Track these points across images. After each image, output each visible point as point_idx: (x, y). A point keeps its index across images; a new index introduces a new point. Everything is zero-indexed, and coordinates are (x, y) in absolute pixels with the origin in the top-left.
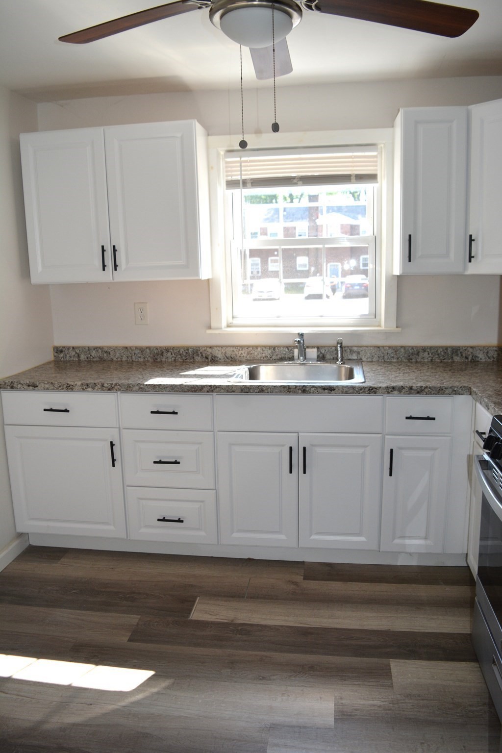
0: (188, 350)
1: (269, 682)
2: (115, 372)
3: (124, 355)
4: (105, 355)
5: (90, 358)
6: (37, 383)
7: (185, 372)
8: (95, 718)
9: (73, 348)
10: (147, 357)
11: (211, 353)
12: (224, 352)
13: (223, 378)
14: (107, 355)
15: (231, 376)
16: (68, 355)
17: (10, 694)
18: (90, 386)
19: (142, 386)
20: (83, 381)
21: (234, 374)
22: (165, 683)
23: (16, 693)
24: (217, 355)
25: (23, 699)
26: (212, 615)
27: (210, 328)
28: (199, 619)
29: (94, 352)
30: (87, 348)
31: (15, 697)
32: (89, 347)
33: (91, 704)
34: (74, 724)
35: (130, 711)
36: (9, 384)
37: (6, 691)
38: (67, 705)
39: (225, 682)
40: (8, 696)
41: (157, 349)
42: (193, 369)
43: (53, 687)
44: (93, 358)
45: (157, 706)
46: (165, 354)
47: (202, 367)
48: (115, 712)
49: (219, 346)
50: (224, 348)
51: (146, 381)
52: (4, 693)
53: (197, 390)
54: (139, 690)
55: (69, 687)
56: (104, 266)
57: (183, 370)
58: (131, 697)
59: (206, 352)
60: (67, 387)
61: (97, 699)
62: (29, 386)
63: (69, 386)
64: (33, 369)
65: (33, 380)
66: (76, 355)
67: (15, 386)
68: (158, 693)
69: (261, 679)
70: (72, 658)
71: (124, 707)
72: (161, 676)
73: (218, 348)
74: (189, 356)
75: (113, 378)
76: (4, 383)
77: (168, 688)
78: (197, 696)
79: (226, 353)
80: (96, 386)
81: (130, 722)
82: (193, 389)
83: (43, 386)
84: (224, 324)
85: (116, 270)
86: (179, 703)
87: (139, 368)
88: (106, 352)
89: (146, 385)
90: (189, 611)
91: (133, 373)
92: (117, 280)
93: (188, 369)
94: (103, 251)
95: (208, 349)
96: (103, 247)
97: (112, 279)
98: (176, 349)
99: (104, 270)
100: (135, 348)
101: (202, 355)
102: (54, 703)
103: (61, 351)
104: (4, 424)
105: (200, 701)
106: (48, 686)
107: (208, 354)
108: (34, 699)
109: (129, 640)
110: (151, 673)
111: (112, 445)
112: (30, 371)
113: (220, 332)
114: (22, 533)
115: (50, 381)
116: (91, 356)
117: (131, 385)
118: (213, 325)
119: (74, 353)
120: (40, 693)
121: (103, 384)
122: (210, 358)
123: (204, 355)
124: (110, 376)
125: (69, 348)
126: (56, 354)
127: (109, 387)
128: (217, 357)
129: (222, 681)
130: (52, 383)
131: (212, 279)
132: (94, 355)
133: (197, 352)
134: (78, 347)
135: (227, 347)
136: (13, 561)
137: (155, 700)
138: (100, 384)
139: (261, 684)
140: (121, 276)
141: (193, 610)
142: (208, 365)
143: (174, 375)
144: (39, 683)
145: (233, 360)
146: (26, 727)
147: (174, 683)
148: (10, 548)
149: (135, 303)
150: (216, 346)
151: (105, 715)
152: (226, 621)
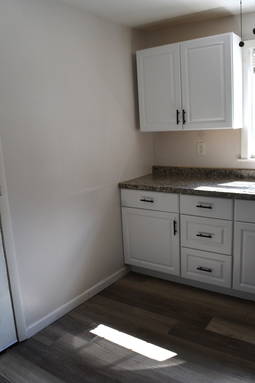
0: (226, 171)
1: (242, 378)
2: (182, 182)
3: (190, 172)
4: (179, 172)
5: (172, 173)
6: (138, 186)
7: (221, 184)
8: (139, 370)
9: (163, 167)
10: (203, 174)
11: (240, 173)
12: (248, 173)
13: (242, 189)
14: (180, 172)
15: (247, 188)
16: (160, 171)
17: (102, 346)
18: (165, 189)
19: (192, 191)
20: (162, 186)
21: (250, 187)
22: (181, 362)
23: (104, 346)
24: (243, 175)
25: (107, 351)
26: (218, 329)
27: (240, 158)
28: (210, 330)
29: (174, 170)
30: (170, 168)
31: (103, 348)
32: (171, 167)
33: (139, 363)
34: (127, 370)
35: (158, 372)
36: (124, 185)
37: (100, 344)
38: (127, 360)
39: (216, 371)
40: (101, 347)
41: (208, 170)
42: (226, 182)
43: (123, 348)
44: (173, 173)
45: (173, 373)
46: (213, 173)
47: (232, 182)
48: (150, 370)
49: (245, 169)
50: (248, 171)
51: (195, 188)
52: (99, 345)
53: (224, 195)
54: (166, 362)
55: (130, 351)
56: (178, 122)
57: (220, 183)
58: (160, 365)
59: (237, 173)
60: (153, 188)
61: (143, 361)
62: (134, 187)
63: (154, 188)
64: (140, 177)
65: (136, 184)
66: (164, 171)
67: (127, 186)
68: (175, 366)
69: (237, 375)
70: (137, 335)
71: (155, 369)
72: (180, 357)
73: (244, 170)
74: (227, 174)
75: (179, 185)
76: (122, 185)
77: (182, 365)
78: (197, 374)
79: (249, 174)
80: (168, 189)
81: (156, 378)
82: (222, 195)
83: (141, 187)
84: (249, 156)
85: (184, 124)
86: (186, 375)
87: (196, 180)
88: (180, 170)
89: (195, 190)
90: (207, 324)
91: (191, 183)
92: (185, 129)
93: (223, 183)
94: (178, 113)
95: (238, 171)
96: (177, 111)
97: (182, 129)
98: (219, 170)
99: (178, 124)
100: (196, 169)
101: (234, 175)
102: (121, 357)
103: (157, 169)
104: (121, 206)
105: (198, 378)
106: (121, 347)
107: (238, 174)
108: (112, 352)
109: (168, 333)
110: (175, 354)
111: (175, 223)
112: (137, 179)
113: (246, 161)
114: (128, 264)
115: (145, 185)
116: (172, 172)
117: (186, 190)
118: (242, 157)
119: (163, 170)
120: (116, 350)
121: (172, 188)
122: (239, 176)
123: (236, 174)
124: (177, 184)
125: (160, 167)
126: (154, 170)
127: (175, 190)
128: (244, 176)
129: (213, 370)
130: (145, 186)
131: (243, 128)
132: (174, 172)
133: (231, 172)
134: (165, 167)
135: (250, 170)
136: (121, 278)
137: (173, 370)
138: (170, 188)
139: (237, 378)
140: (188, 127)
141: (209, 324)
142: (237, 180)
143: (214, 185)
144: (117, 344)
145: (253, 178)
146: (104, 365)
147: (186, 363)
148: (120, 271)
149: (197, 143)
150: (244, 169)
151: (144, 371)
152: (226, 335)
